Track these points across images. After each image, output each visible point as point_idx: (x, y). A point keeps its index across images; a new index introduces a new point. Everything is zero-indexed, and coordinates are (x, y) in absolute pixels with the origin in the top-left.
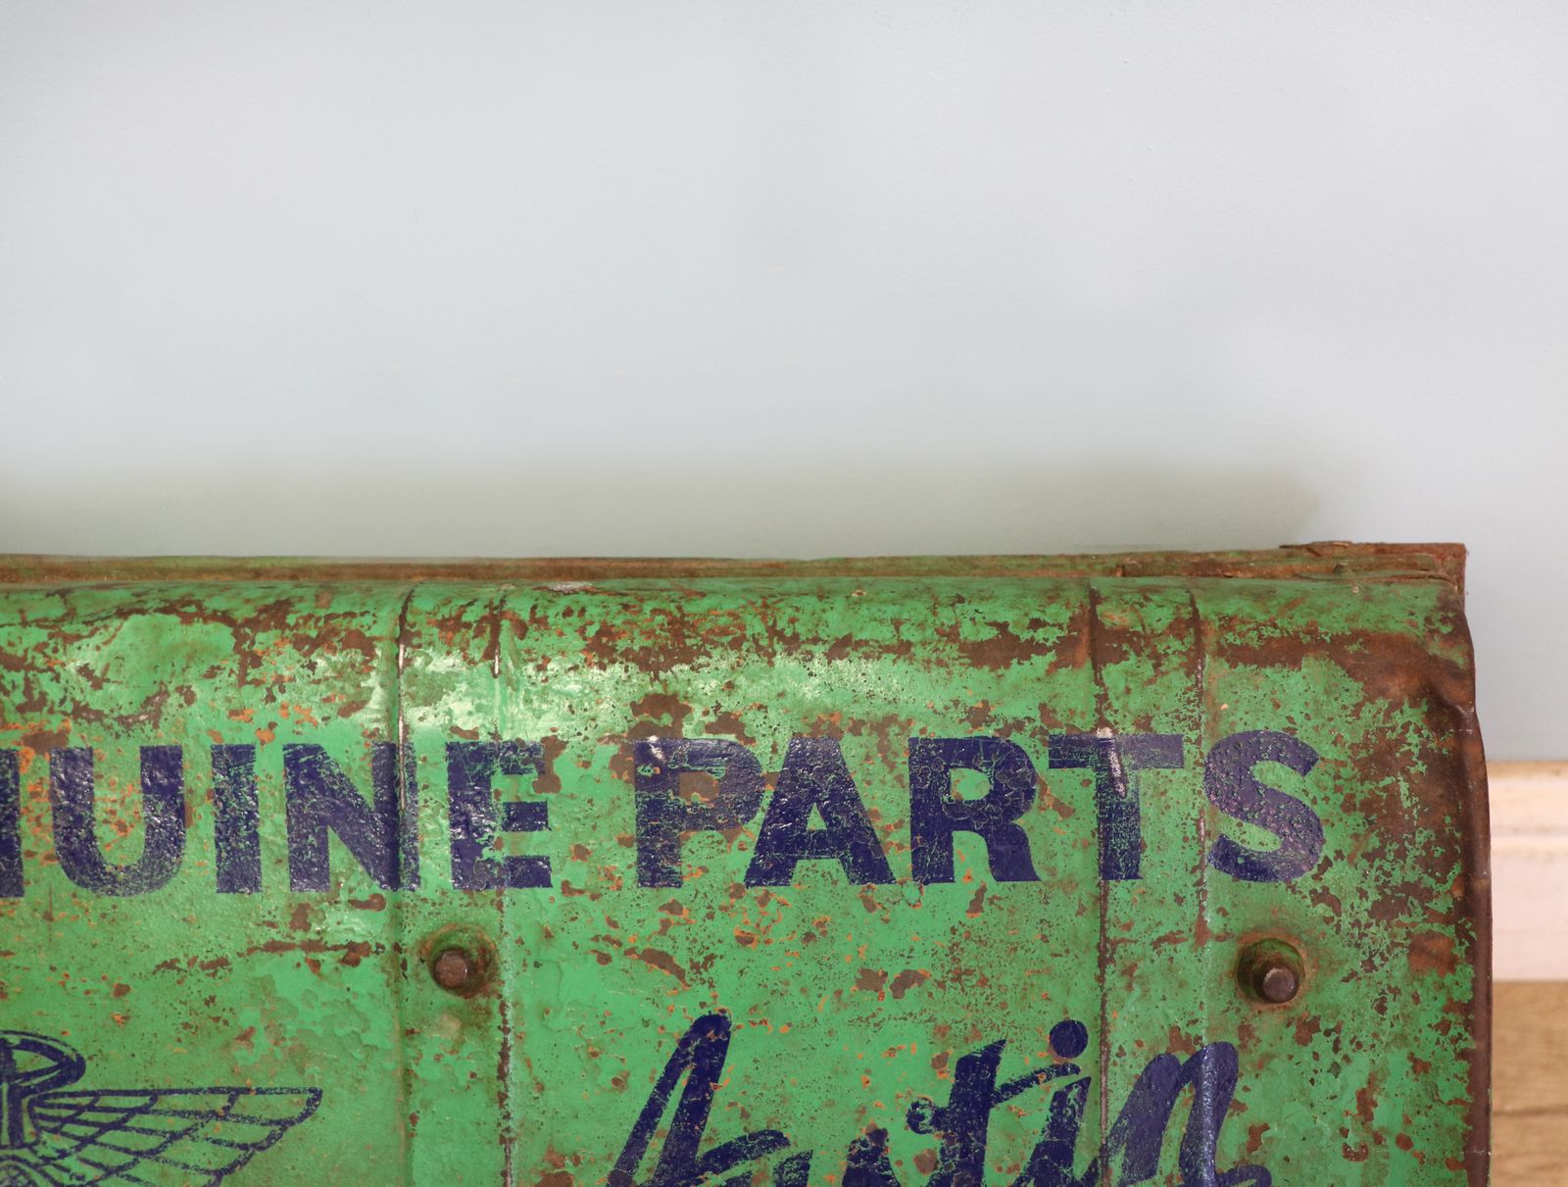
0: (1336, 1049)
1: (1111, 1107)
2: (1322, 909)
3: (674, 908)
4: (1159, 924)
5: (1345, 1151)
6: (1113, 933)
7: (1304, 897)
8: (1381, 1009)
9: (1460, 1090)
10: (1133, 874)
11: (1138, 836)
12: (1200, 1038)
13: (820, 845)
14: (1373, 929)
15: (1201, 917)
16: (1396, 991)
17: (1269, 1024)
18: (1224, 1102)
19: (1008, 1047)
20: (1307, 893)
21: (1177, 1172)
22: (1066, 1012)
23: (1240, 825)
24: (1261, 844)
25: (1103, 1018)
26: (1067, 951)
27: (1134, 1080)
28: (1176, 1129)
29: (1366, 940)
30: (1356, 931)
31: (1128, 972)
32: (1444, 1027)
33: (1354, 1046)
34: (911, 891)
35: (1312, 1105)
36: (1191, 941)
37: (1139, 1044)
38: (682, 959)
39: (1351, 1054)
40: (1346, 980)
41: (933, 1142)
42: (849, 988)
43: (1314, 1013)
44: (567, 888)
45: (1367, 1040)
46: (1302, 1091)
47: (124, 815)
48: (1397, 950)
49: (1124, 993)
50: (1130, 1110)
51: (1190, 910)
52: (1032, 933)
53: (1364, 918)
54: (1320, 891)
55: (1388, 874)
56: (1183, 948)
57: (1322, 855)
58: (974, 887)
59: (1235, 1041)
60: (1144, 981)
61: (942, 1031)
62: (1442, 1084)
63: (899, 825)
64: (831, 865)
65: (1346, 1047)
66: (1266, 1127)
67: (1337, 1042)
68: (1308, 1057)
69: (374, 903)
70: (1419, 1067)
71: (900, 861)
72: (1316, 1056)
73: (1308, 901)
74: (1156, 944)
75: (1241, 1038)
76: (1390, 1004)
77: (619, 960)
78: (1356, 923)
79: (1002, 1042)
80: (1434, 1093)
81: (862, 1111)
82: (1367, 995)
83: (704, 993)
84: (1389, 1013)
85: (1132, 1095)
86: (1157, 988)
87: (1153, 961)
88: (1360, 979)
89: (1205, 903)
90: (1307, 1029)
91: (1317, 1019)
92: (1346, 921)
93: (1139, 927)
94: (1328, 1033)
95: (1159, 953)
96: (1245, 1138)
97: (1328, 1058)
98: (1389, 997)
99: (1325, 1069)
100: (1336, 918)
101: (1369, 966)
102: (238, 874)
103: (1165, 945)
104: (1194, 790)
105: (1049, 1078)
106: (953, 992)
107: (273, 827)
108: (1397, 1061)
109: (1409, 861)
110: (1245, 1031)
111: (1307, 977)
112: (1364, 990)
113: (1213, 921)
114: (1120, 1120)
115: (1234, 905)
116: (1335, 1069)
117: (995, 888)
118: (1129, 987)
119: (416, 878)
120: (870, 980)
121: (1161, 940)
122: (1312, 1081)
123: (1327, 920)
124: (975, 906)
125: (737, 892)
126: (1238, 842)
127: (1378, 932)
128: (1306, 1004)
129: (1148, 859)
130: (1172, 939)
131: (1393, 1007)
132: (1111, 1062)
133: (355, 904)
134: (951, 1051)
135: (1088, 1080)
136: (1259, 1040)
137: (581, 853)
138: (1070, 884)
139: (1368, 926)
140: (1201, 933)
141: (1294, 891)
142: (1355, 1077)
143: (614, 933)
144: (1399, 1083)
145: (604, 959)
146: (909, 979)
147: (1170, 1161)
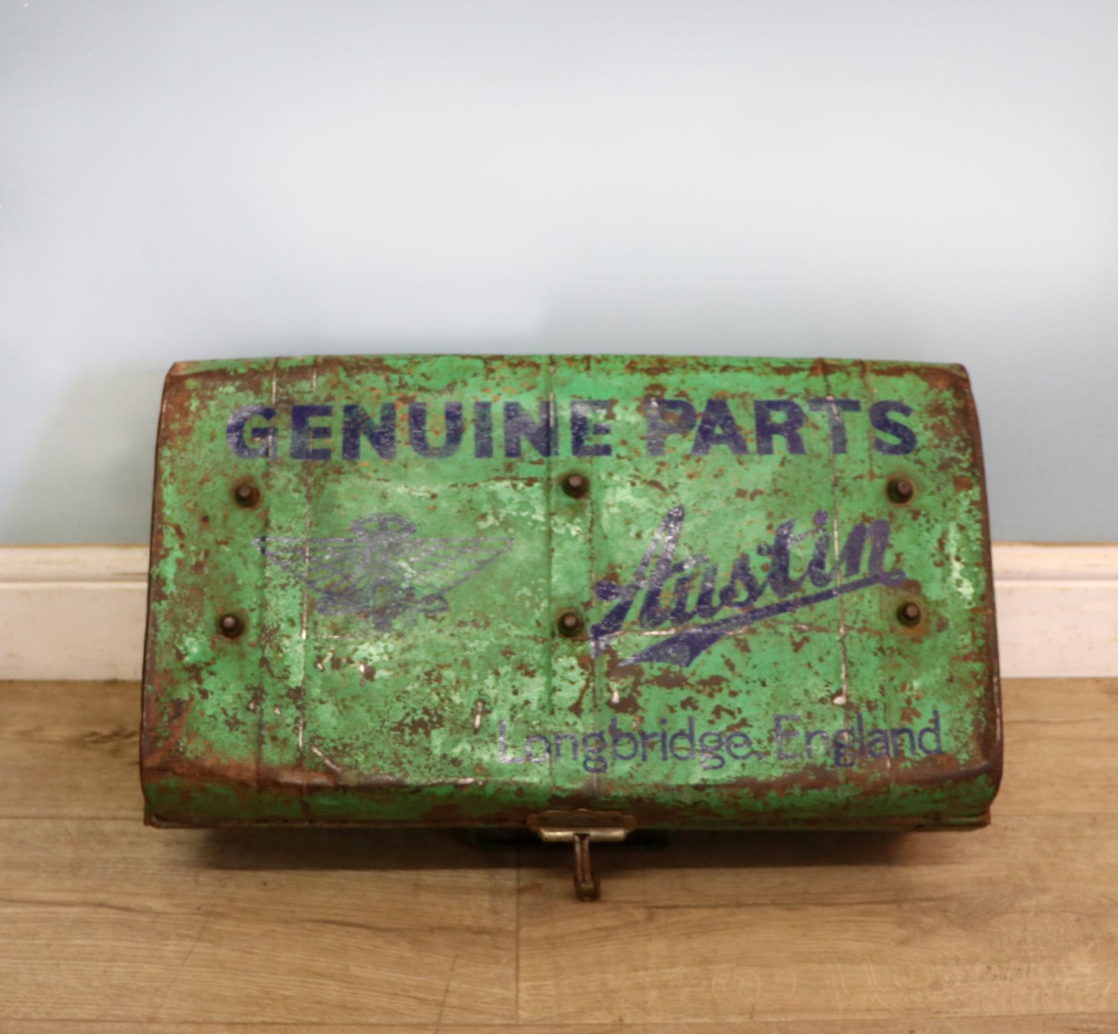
0: (928, 522)
2: (919, 466)
3: (662, 464)
4: (855, 471)
5: (934, 564)
6: (837, 474)
7: (911, 461)
8: (945, 506)
9: (979, 535)
10: (844, 451)
11: (846, 437)
12: (874, 517)
13: (719, 439)
14: (939, 474)
15: (871, 468)
16: (950, 499)
17: (902, 513)
18: (885, 546)
19: (797, 521)
21: (867, 572)
22: (819, 507)
23: (884, 434)
24: (893, 441)
25: (834, 508)
26: (820, 482)
27: (847, 535)
28: (866, 555)
29: (936, 478)
30: (932, 475)
31: (844, 490)
32: (969, 511)
33: (935, 521)
34: (757, 458)
35: (920, 545)
36: (868, 478)
37: (850, 519)
38: (665, 484)
39: (934, 524)
40: (930, 495)
41: (767, 560)
42: (732, 495)
43: (919, 508)
44: (619, 457)
45: (940, 518)
46: (916, 539)
47: (437, 428)
48: (949, 482)
49: (842, 498)
50: (847, 546)
51: (867, 466)
52: (804, 474)
53: (935, 470)
54: (917, 459)
55: (943, 454)
56: (865, 481)
57: (917, 447)
58: (782, 456)
59: (887, 519)
60: (850, 494)
61: (770, 515)
62: (971, 533)
63: (751, 432)
64: (724, 447)
65: (932, 521)
66: (902, 554)
67: (928, 519)
68: (917, 525)
69: (540, 462)
70: (961, 528)
71: (752, 446)
72: (920, 525)
73: (912, 463)
74: (855, 479)
75: (890, 518)
76: (948, 504)
77: (639, 485)
78: (932, 472)
79: (794, 519)
80: (967, 537)
81: (738, 547)
82: (938, 501)
83: (674, 498)
84: (948, 507)
85: (848, 540)
86: (856, 496)
87: (853, 486)
88: (935, 494)
89: (872, 463)
90: (916, 514)
91: (920, 510)
92: (928, 470)
93: (847, 472)
94: (924, 516)
95: (856, 482)
96: (894, 558)
97: (925, 526)
98: (947, 501)
99: (924, 530)
100: (924, 470)
101: (939, 489)
102: (484, 450)
103: (858, 480)
104: (865, 420)
105: (814, 534)
106: (774, 499)
107: (498, 434)
108: (952, 527)
109: (951, 448)
110: (892, 515)
111: (915, 493)
112: (937, 498)
113: (877, 471)
114: (843, 550)
115: (885, 464)
116: (928, 530)
117: (790, 456)
118: (845, 496)
119: (557, 453)
120: (741, 493)
121: (856, 477)
122: (919, 535)
123: (920, 470)
124: (782, 464)
125: (687, 457)
126: (884, 440)
127: (941, 475)
128: (915, 503)
129: (850, 445)
130: (860, 477)
131: (950, 505)
133: (532, 463)
134: (774, 522)
136: (897, 519)
137: (624, 443)
138: (818, 456)
139: (937, 473)
140: (872, 475)
141: (907, 459)
142: (936, 533)
143: (637, 474)
144: (954, 535)
145: (633, 484)
146: (757, 493)
147: (864, 567)
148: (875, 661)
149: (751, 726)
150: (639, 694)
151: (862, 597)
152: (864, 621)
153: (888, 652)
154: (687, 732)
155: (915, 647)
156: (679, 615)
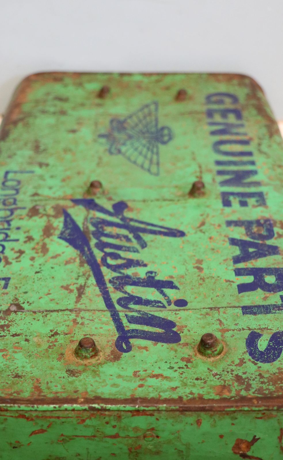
0: (179, 368)
1: (155, 312)
2: (237, 361)
4: (227, 320)
5: (137, 372)
6: (221, 310)
7: (241, 356)
8: (197, 379)
10: (244, 313)
11: (259, 314)
12: (183, 332)
13: (244, 250)
14: (231, 375)
15: (230, 330)
16: (205, 383)
17: (189, 351)
19: (177, 291)
20: (243, 357)
21: (130, 329)
22: (191, 302)
23: (267, 340)
24: (261, 345)
25: (189, 309)
26: (213, 301)
27: (166, 318)
29: (226, 373)
30: (229, 370)
31: (207, 314)
33: (181, 372)
34: (231, 268)
35: (156, 362)
36: (221, 328)
37: (180, 318)
38: (203, 228)
39: (178, 372)
40: (208, 369)
41: (143, 276)
42: (197, 258)
43: (194, 362)
45: (184, 376)
46: (162, 360)
48: (223, 382)
49: (200, 313)
50: (154, 317)
51: (232, 327)
52: (219, 293)
53: (235, 373)
54: (244, 361)
55: (254, 380)
56: (218, 326)
57: (258, 362)
58: (234, 280)
59: (182, 342)
60: (204, 318)
61: (182, 276)
63: (253, 265)
64: (238, 253)
65: (181, 370)
66: (147, 350)
67: (183, 368)
68: (176, 361)
70: (174, 389)
71: (241, 266)
72: (176, 363)
73: (240, 357)
75: (182, 344)
76: (199, 381)
78: (232, 371)
79: (179, 289)
81: (153, 262)
82: (202, 375)
84: (196, 382)
85: (160, 318)
86: (202, 322)
87: (212, 319)
88: (209, 372)
89: (235, 331)
90: (187, 360)
91: (192, 362)
92: (234, 368)
93: (225, 316)
94: (186, 365)
95: (215, 321)
96: (143, 346)
97: (176, 366)
98: (203, 381)
99: (171, 365)
100: (234, 365)
101: (215, 375)
103: (218, 322)
104: (278, 328)
105: (166, 299)
106: (196, 278)
108: (176, 383)
109: (261, 385)
110: (186, 345)
111: (209, 359)
112: (205, 374)
113: (228, 334)
114: (150, 314)
115: (236, 339)
116: (171, 368)
117: (235, 284)
118: (201, 315)
120: (200, 262)
121: (220, 321)
122: (166, 362)
123: (233, 362)
124: (227, 281)
125: (226, 236)
126: (261, 339)
127: (230, 377)
128: (198, 359)
129: (251, 316)
130: (221, 324)
131: (198, 383)
132: (173, 312)
134: (175, 279)
135: (166, 308)
136: (182, 348)
138: (238, 300)
139: (232, 374)
140: (224, 331)
141: (243, 353)
142: (168, 373)
144: (166, 384)
145: (202, 215)
146: (200, 269)
147: (133, 326)
148: (46, 330)
149: (4, 267)
150: (41, 217)
151: (107, 324)
152: (82, 324)
153: (53, 339)
154: (8, 239)
155: (55, 356)
156: (99, 234)
